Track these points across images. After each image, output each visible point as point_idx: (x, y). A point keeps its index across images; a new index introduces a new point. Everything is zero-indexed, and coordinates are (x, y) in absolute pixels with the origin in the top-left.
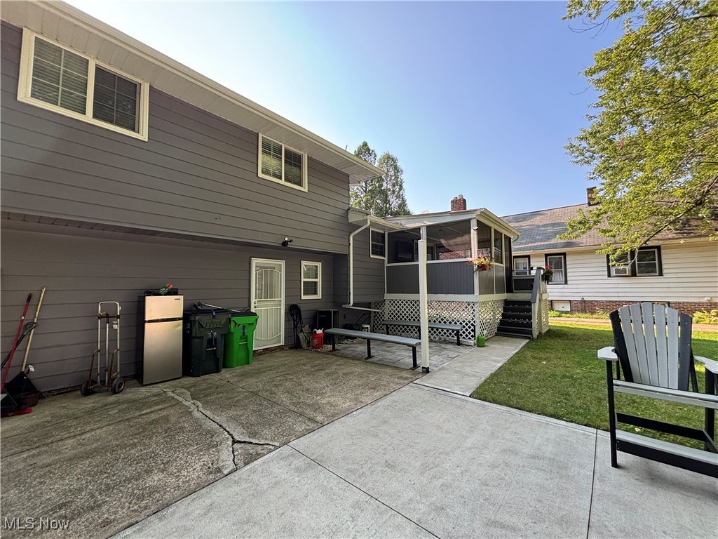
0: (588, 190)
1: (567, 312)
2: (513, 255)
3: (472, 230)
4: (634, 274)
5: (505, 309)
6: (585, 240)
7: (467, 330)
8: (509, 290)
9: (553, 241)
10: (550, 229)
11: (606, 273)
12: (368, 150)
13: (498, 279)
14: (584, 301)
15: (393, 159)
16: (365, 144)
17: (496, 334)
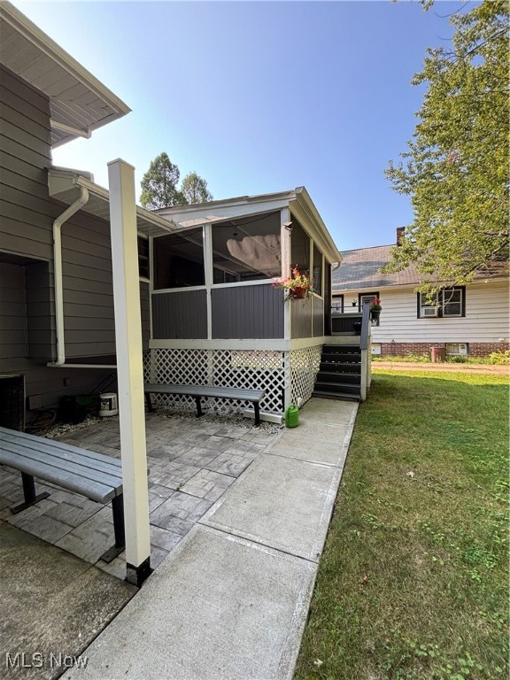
0: (398, 229)
1: (378, 356)
2: (332, 294)
3: (283, 229)
4: (440, 315)
5: (323, 359)
6: (397, 278)
7: (271, 396)
8: (328, 333)
9: (367, 279)
10: (362, 268)
11: (416, 314)
12: (169, 165)
13: (317, 318)
14: (394, 344)
15: (201, 182)
16: (165, 156)
17: (313, 395)
